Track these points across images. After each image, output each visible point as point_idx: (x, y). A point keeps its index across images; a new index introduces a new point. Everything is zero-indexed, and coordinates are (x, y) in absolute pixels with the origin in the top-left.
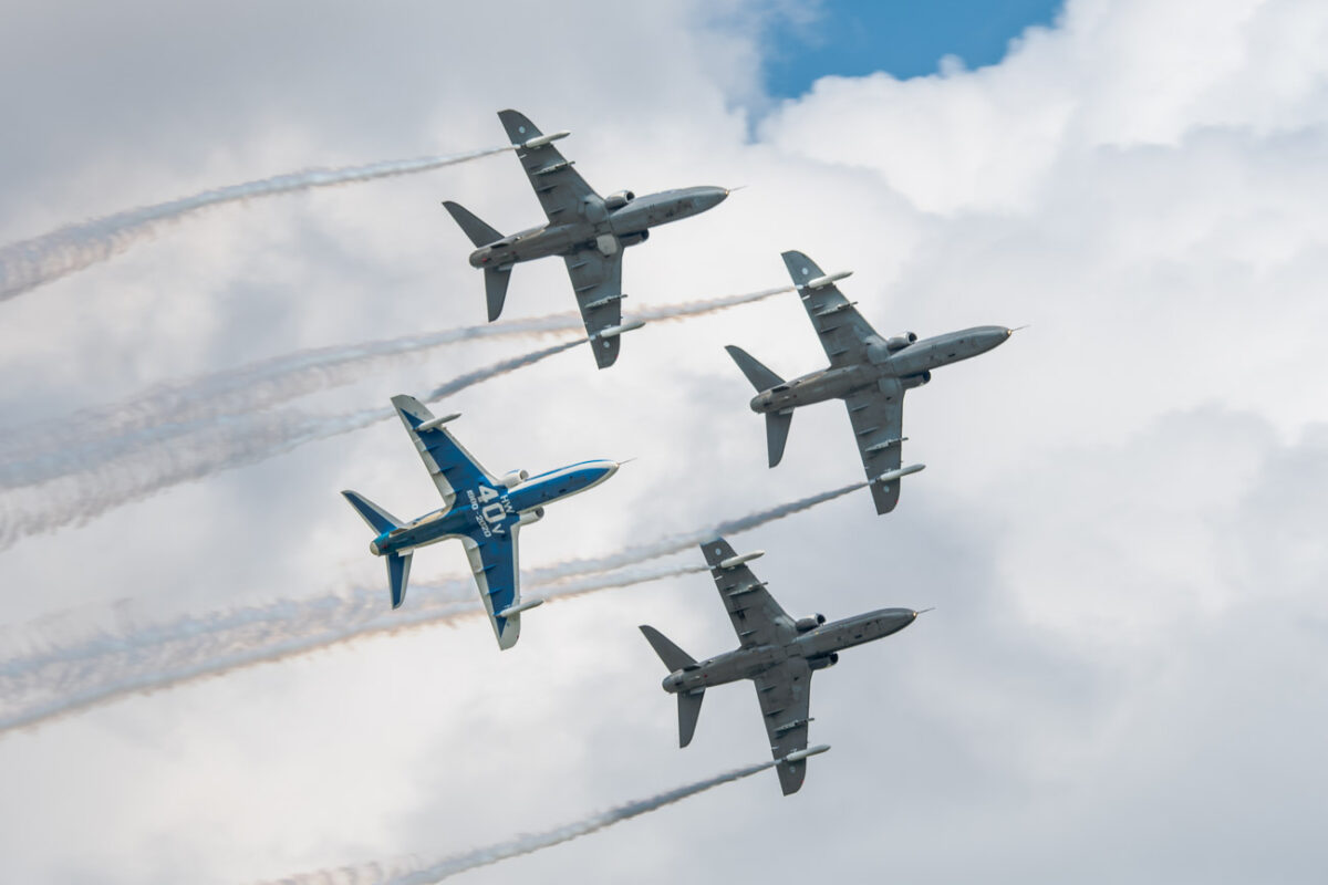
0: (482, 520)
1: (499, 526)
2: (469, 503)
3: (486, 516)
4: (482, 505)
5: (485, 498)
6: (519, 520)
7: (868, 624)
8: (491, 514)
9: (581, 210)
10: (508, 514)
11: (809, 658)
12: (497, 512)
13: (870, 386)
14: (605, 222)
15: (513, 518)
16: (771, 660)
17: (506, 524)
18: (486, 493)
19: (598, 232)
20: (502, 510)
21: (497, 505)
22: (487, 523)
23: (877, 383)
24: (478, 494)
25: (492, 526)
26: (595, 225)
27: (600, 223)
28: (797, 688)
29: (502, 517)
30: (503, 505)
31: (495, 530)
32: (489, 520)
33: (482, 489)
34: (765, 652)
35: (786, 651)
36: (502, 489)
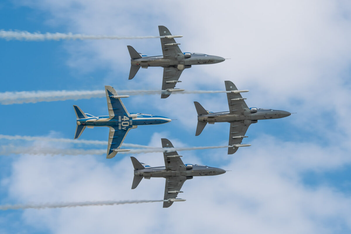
0: (120, 125)
1: (126, 127)
2: (118, 119)
3: (122, 124)
4: (123, 121)
5: (124, 119)
6: (132, 127)
7: (211, 172)
8: (124, 124)
9: (176, 57)
10: (130, 125)
11: (187, 177)
12: (127, 124)
13: (241, 121)
14: (182, 61)
15: (130, 126)
16: (175, 175)
17: (127, 128)
18: (126, 118)
19: (179, 63)
20: (128, 124)
21: (128, 122)
22: (122, 126)
23: (244, 121)
24: (122, 118)
25: (122, 127)
26: (179, 62)
27: (181, 61)
28: (180, 183)
29: (128, 125)
30: (130, 122)
31: (123, 128)
32: (123, 125)
33: (125, 117)
34: (174, 173)
35: (181, 174)
36: (131, 118)
